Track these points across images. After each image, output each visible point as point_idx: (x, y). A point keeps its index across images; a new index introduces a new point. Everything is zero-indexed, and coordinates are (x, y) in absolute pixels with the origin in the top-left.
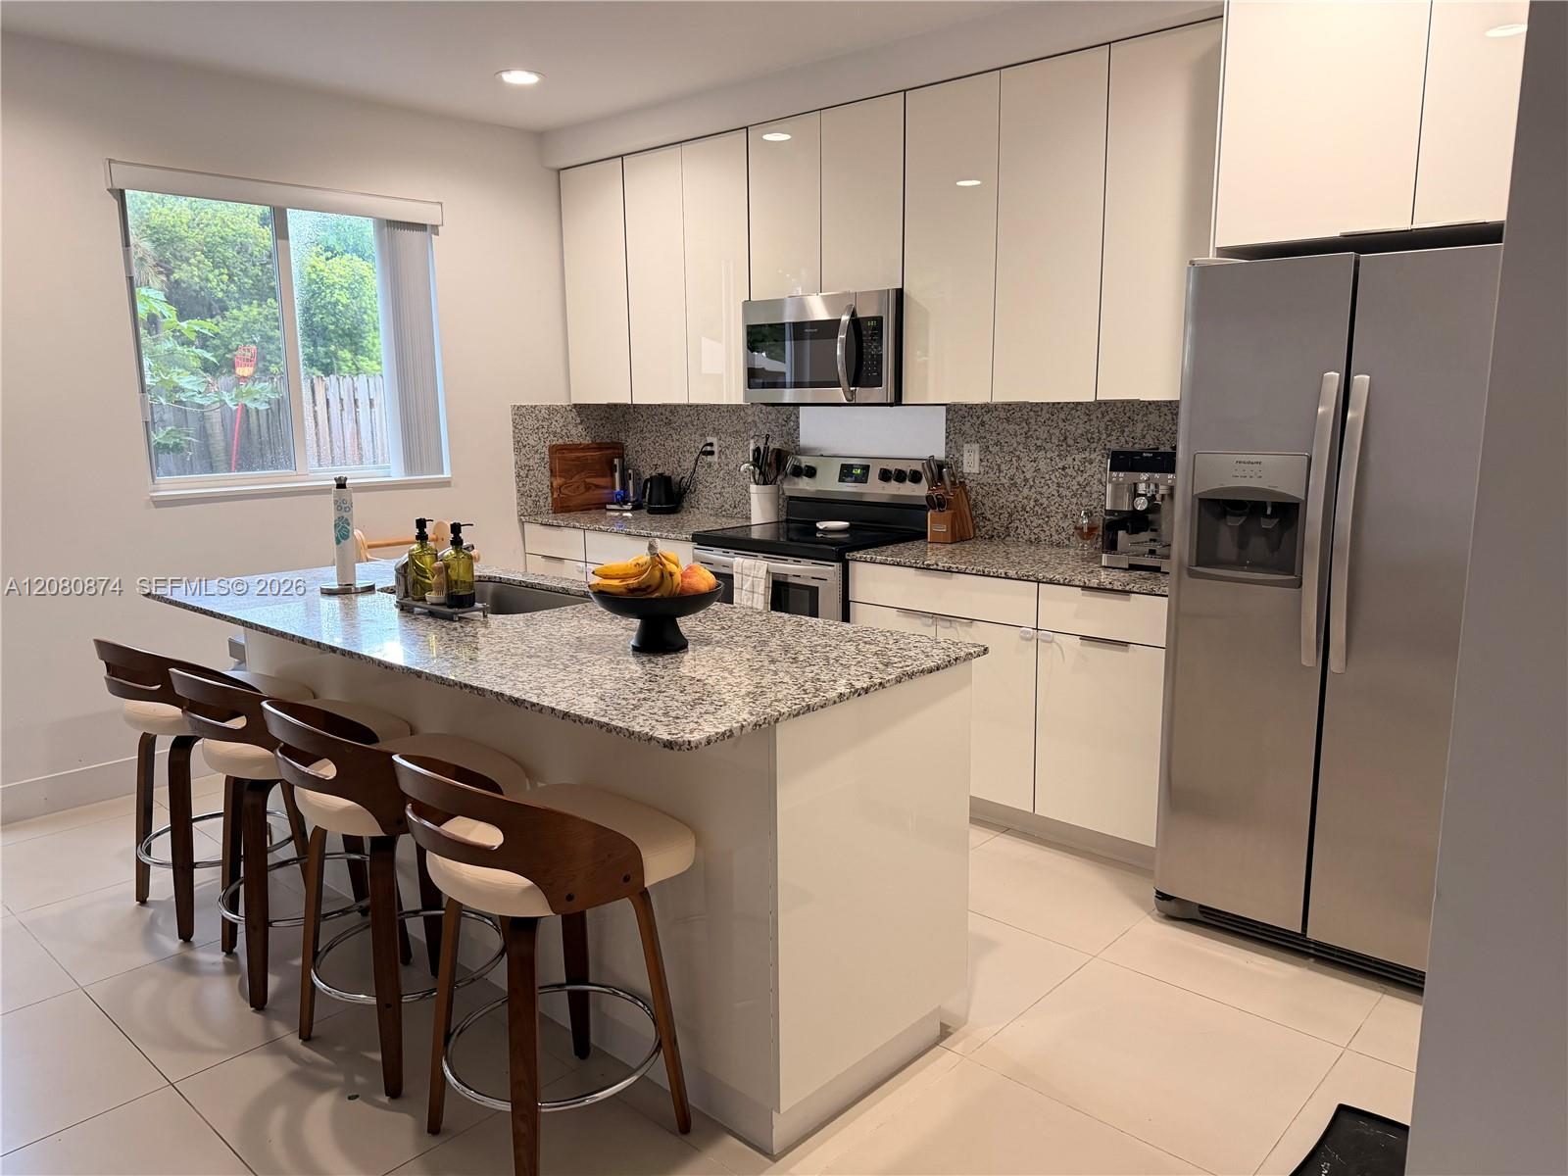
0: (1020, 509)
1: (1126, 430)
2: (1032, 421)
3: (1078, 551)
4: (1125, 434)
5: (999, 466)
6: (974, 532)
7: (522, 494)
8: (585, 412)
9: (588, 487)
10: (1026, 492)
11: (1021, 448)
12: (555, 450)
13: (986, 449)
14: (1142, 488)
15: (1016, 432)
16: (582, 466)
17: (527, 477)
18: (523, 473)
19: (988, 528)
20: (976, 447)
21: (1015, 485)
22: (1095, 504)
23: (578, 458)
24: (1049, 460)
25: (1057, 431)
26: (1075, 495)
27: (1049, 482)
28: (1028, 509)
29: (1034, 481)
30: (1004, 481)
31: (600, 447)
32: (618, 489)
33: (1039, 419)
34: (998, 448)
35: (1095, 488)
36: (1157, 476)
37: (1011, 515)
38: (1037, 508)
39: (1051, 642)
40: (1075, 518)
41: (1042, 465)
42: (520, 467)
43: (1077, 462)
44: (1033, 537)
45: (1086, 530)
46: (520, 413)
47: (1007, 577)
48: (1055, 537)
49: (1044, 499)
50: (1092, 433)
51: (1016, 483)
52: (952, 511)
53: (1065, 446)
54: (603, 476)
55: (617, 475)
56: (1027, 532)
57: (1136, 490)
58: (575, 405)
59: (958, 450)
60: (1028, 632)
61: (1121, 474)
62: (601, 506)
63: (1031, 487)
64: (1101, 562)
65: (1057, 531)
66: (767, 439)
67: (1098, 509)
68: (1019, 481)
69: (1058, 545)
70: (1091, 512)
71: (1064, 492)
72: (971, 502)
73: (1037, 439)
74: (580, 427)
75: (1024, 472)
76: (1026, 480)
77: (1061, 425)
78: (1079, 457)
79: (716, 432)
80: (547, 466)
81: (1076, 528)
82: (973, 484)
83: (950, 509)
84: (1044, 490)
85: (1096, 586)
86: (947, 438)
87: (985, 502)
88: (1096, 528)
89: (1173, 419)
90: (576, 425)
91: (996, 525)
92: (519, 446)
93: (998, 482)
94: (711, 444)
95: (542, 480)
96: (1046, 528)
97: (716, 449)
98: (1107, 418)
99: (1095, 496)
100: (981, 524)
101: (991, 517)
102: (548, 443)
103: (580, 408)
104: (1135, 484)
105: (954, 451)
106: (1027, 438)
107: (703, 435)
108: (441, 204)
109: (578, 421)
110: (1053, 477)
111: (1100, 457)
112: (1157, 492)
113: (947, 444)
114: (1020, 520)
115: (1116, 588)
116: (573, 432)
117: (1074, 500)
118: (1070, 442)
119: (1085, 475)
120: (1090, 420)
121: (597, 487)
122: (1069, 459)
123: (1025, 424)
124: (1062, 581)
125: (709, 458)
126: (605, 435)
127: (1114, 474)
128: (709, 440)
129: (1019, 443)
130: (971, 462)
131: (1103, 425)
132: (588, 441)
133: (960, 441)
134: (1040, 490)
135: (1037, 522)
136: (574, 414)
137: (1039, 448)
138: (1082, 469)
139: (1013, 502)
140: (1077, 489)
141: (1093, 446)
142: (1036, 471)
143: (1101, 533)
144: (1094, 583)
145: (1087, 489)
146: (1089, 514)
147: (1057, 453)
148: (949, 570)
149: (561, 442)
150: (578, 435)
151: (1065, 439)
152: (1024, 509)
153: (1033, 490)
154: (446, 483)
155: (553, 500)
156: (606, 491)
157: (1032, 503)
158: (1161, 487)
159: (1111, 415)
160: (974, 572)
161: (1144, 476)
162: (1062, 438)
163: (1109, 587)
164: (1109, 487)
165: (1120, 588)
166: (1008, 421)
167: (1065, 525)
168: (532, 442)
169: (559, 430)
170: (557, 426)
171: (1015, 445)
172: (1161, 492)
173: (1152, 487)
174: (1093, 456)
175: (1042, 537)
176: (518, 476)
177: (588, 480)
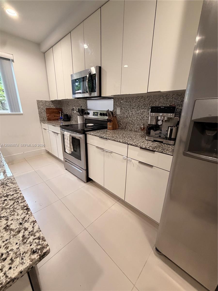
0: (128, 123)
1: (154, 103)
2: (132, 102)
3: (140, 133)
4: (154, 105)
5: (124, 113)
6: (119, 127)
7: (40, 117)
8: (54, 102)
9: (55, 116)
10: (130, 119)
11: (129, 108)
12: (47, 109)
13: (121, 109)
14: (159, 118)
15: (128, 105)
16: (53, 112)
17: (41, 114)
18: (40, 113)
19: (122, 127)
20: (119, 108)
21: (127, 117)
22: (145, 122)
23: (52, 111)
24: (135, 111)
25: (137, 104)
26: (140, 120)
27: (135, 117)
28: (130, 123)
29: (131, 116)
30: (125, 116)
31: (57, 109)
32: (61, 117)
33: (133, 101)
34: (124, 108)
35: (145, 118)
36: (165, 114)
37: (126, 124)
38: (132, 123)
39: (131, 161)
40: (140, 125)
41: (133, 113)
42: (39, 112)
43: (141, 112)
44: (131, 129)
45: (142, 129)
46: (38, 102)
47: (120, 142)
48: (136, 129)
49: (134, 121)
50: (146, 105)
51: (128, 117)
52: (113, 123)
53: (139, 108)
54: (58, 114)
55: (60, 114)
56: (130, 128)
57: (157, 118)
58: (51, 101)
59: (116, 109)
60: (125, 158)
61: (154, 114)
62: (58, 120)
63: (131, 117)
64: (146, 138)
65: (136, 128)
66: (81, 107)
67: (146, 123)
68: (128, 116)
69: (136, 131)
70: (144, 124)
71: (138, 119)
72: (118, 121)
73: (133, 106)
74: (53, 105)
75: (129, 114)
76: (130, 116)
77: (138, 102)
78: (142, 110)
79: (75, 106)
80: (46, 112)
81: (140, 128)
82: (119, 117)
83: (112, 122)
84: (134, 118)
85: (144, 148)
86: (114, 106)
87: (121, 121)
88: (145, 128)
89: (167, 100)
90: (52, 105)
91: (123, 126)
92: (39, 108)
93: (124, 116)
94: (74, 108)
95: (45, 115)
96: (134, 127)
97: (75, 109)
98: (149, 101)
99: (145, 120)
100: (120, 126)
101: (122, 124)
102: (45, 108)
103: (52, 101)
104: (157, 117)
105: (115, 109)
106: (130, 106)
107: (73, 107)
108: (13, 55)
109: (52, 104)
110: (136, 115)
111: (147, 111)
112: (164, 119)
113: (114, 107)
114: (128, 125)
115: (150, 149)
116: (51, 106)
117: (140, 121)
118: (140, 107)
119: (143, 115)
120: (145, 101)
121: (57, 116)
122: (140, 111)
123: (130, 103)
124: (134, 145)
125: (74, 111)
126: (58, 107)
127: (152, 113)
128: (74, 107)
129: (128, 107)
130: (118, 112)
131: (148, 102)
132: (55, 108)
133: (116, 107)
134: (132, 118)
135: (132, 126)
136: (51, 102)
137: (133, 108)
138: (142, 113)
139: (127, 121)
140: (141, 119)
141: (146, 108)
142: (132, 114)
143: (146, 129)
144: (144, 147)
145: (143, 118)
146: (143, 125)
147: (137, 110)
148: (106, 139)
149: (48, 107)
150: (52, 106)
151: (139, 106)
152: (129, 123)
153: (131, 118)
154: (22, 114)
155: (47, 118)
156: (59, 117)
157: (131, 121)
158: (165, 118)
159: (150, 100)
160: (112, 140)
161: (161, 114)
162: (138, 106)
163: (148, 149)
164: (150, 117)
165: (152, 150)
166: (126, 102)
167: (138, 127)
168: (42, 107)
169: (48, 105)
170: (47, 104)
171: (128, 108)
172: (165, 119)
173: (163, 118)
174: (145, 110)
175: (133, 129)
176: (39, 113)
177: (55, 115)
